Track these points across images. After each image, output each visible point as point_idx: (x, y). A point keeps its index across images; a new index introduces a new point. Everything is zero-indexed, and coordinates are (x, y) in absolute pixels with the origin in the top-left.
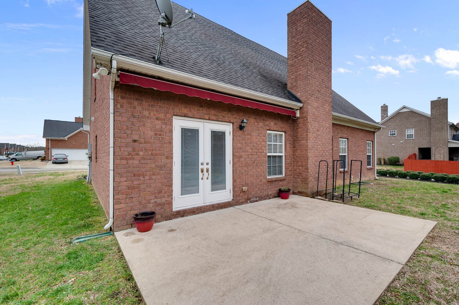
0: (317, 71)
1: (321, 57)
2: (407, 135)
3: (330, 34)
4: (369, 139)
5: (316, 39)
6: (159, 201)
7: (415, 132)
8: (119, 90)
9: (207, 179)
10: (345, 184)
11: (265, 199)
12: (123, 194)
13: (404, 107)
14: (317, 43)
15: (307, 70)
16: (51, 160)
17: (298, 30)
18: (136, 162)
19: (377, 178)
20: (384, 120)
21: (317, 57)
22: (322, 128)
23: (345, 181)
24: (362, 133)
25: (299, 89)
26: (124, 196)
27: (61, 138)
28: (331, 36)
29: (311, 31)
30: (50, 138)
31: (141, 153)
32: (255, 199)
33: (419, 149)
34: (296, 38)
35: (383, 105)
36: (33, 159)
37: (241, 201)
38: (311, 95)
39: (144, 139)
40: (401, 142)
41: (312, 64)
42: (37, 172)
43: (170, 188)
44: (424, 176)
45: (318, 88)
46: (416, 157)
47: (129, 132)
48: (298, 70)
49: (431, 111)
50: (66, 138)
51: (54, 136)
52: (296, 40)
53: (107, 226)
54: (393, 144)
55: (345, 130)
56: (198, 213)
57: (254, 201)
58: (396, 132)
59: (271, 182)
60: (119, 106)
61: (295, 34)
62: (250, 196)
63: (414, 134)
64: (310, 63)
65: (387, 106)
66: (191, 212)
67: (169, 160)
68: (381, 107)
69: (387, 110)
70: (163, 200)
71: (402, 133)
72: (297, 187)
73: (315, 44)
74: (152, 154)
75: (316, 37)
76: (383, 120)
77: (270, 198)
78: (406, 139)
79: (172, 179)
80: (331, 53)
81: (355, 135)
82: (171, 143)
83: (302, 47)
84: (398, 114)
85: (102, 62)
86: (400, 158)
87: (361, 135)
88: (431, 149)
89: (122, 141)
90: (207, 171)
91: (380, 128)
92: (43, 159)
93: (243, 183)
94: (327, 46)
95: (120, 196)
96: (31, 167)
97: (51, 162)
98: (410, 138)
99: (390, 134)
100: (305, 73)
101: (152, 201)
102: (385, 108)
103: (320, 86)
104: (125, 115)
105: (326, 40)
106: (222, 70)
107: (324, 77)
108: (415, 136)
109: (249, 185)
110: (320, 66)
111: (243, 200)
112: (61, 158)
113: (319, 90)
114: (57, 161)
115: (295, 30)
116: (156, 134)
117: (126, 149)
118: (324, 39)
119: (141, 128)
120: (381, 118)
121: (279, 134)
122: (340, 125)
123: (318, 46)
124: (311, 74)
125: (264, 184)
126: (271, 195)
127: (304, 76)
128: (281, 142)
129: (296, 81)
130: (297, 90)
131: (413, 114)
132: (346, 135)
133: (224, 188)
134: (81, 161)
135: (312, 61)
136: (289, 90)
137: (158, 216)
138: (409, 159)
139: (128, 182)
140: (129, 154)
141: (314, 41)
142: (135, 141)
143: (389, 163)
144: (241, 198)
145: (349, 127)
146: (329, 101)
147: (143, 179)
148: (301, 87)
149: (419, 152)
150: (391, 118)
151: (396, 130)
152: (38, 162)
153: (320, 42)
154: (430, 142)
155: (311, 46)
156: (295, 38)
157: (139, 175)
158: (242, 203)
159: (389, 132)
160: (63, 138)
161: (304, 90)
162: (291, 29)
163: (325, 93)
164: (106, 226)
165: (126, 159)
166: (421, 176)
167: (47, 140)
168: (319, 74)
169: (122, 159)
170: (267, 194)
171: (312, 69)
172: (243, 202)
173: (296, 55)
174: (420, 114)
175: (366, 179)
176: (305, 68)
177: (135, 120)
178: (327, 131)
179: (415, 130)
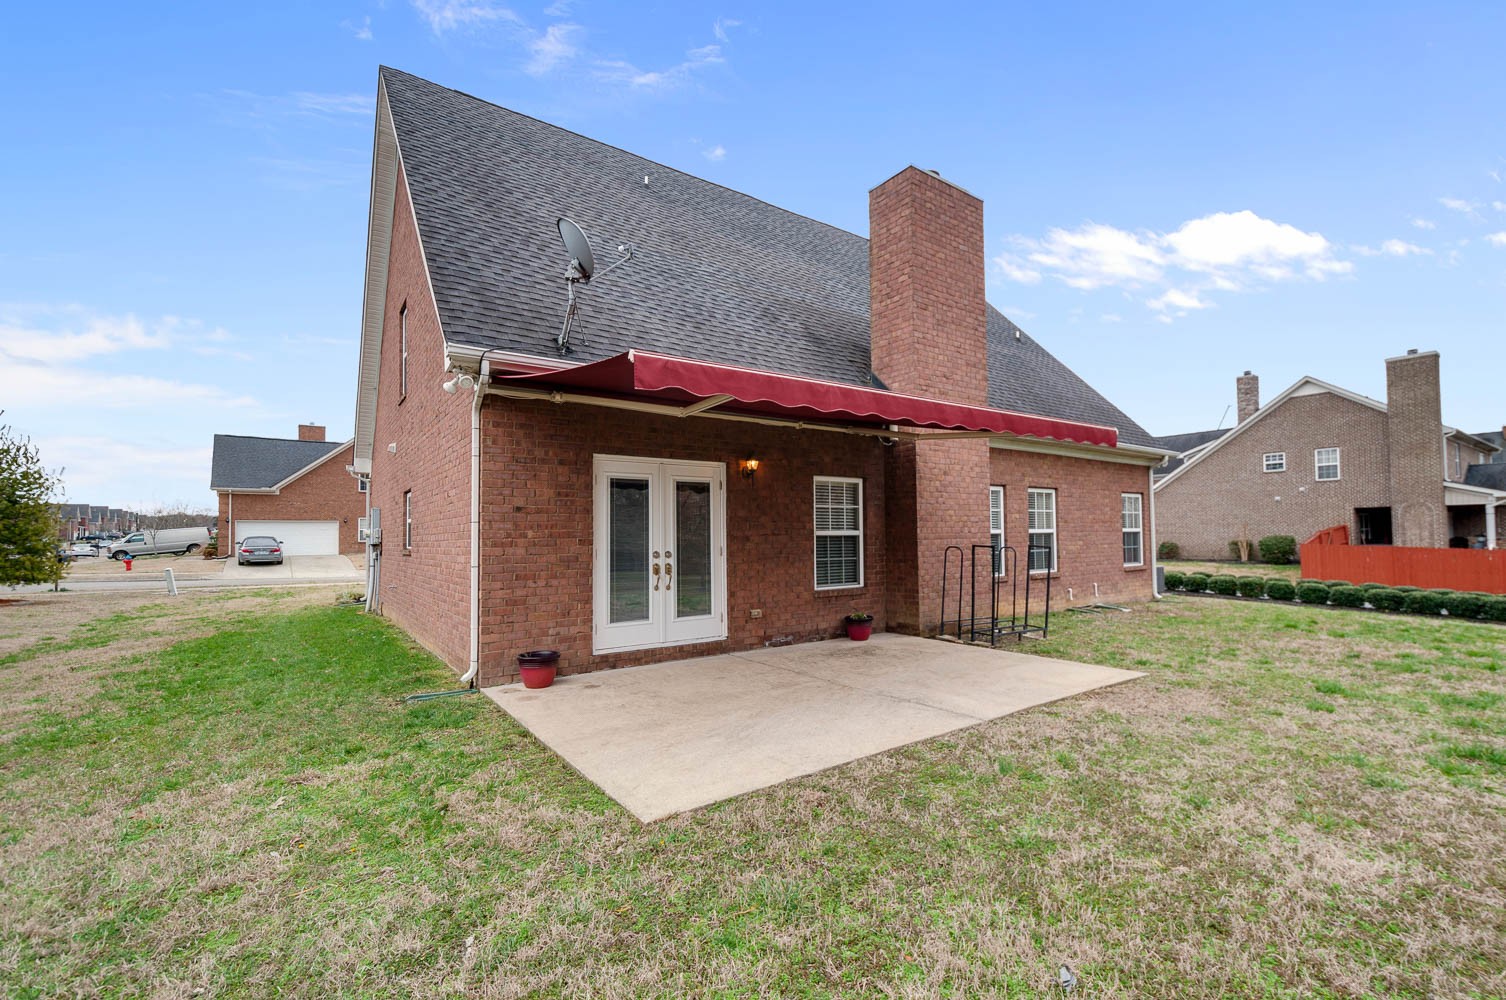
0: (940, 328)
1: (953, 293)
2: (1320, 467)
3: (978, 232)
4: (1131, 487)
5: (938, 252)
6: (563, 631)
7: (1342, 457)
8: (490, 411)
9: (668, 588)
10: (1050, 611)
11: (810, 641)
12: (496, 614)
13: (1307, 382)
14: (939, 261)
15: (911, 328)
16: (232, 555)
17: (893, 231)
18: (521, 551)
19: (1159, 597)
20: (1248, 420)
21: (940, 295)
22: (958, 467)
23: (1050, 602)
24: (1104, 472)
25: (896, 374)
26: (499, 618)
27: (263, 489)
28: (982, 237)
29: (923, 237)
30: (230, 490)
31: (530, 534)
32: (783, 639)
33: (1359, 511)
34: (889, 250)
35: (1242, 375)
36: (174, 553)
37: (748, 641)
38: (925, 388)
39: (536, 504)
40: (1301, 489)
41: (925, 313)
42: (214, 589)
43: (587, 606)
44: (1342, 593)
45: (945, 370)
46: (1346, 538)
47: (507, 492)
48: (892, 328)
49: (1389, 394)
50: (276, 489)
51: (243, 484)
52: (887, 256)
53: (466, 677)
54: (1278, 498)
55: (1045, 467)
56: (647, 663)
57: (782, 644)
58: (1284, 458)
59: (827, 597)
60: (489, 443)
61: (884, 242)
62: (769, 632)
63: (1338, 463)
64: (919, 311)
65: (1256, 379)
66: (630, 660)
67: (585, 548)
68: (1235, 381)
69: (1257, 391)
70: (574, 630)
71: (1302, 463)
72: (896, 613)
73: (934, 264)
74: (551, 536)
75: (936, 248)
76: (1246, 422)
77: (822, 639)
78: (1317, 479)
79: (591, 587)
80: (983, 279)
81: (1080, 478)
82: (588, 511)
83: (900, 273)
84: (1288, 404)
85: (463, 365)
86: (1299, 539)
87: (1101, 477)
88: (1393, 513)
89: (495, 510)
90: (668, 571)
91: (1163, 457)
92: (211, 553)
93: (752, 601)
94: (970, 263)
95: (491, 619)
96: (182, 576)
97: (235, 560)
98: (1328, 477)
99: (1268, 465)
100: (907, 336)
101: (551, 632)
102: (1249, 383)
103: (949, 365)
104: (499, 459)
105: (966, 248)
106: (703, 341)
107: (962, 340)
108: (1342, 471)
109: (768, 605)
110: (949, 314)
111: (754, 640)
112: (264, 550)
113: (948, 375)
114: (252, 558)
115: (885, 230)
116: (559, 494)
117: (502, 526)
118: (961, 247)
119: (528, 483)
120: (1239, 416)
121: (847, 484)
122: (1031, 455)
123: (943, 267)
124: (924, 338)
125: (807, 602)
126: (825, 630)
127: (906, 342)
128: (855, 502)
129: (889, 355)
130: (893, 375)
131: (1334, 401)
132: (1048, 480)
133: (707, 611)
134: (320, 557)
135: (924, 306)
136: (876, 373)
137: (563, 663)
138: (1321, 542)
139: (504, 591)
140: (509, 536)
141: (930, 257)
142: (519, 509)
143: (1264, 556)
144: (747, 634)
145: (1059, 457)
146: (980, 398)
147: (534, 585)
148: (900, 367)
149: (1356, 522)
150: (1270, 414)
151: (1284, 454)
152: (195, 561)
153: (949, 258)
154: (1388, 489)
155: (921, 271)
156: (886, 248)
157: (526, 578)
158: (751, 647)
159: (1264, 459)
160: (268, 489)
161: (906, 376)
162: (877, 228)
163: (966, 379)
164: (464, 676)
165: (503, 545)
166: (1334, 595)
167: (223, 496)
168: (947, 333)
169: (495, 545)
170: (815, 627)
171: (926, 324)
172: (753, 645)
173: (889, 290)
174: (1355, 403)
175: (1120, 597)
176: (907, 324)
177: (518, 468)
178: (973, 474)
179: (1342, 452)
